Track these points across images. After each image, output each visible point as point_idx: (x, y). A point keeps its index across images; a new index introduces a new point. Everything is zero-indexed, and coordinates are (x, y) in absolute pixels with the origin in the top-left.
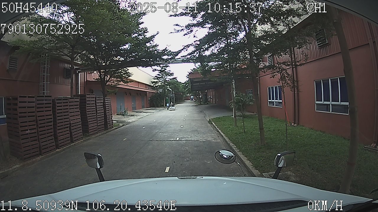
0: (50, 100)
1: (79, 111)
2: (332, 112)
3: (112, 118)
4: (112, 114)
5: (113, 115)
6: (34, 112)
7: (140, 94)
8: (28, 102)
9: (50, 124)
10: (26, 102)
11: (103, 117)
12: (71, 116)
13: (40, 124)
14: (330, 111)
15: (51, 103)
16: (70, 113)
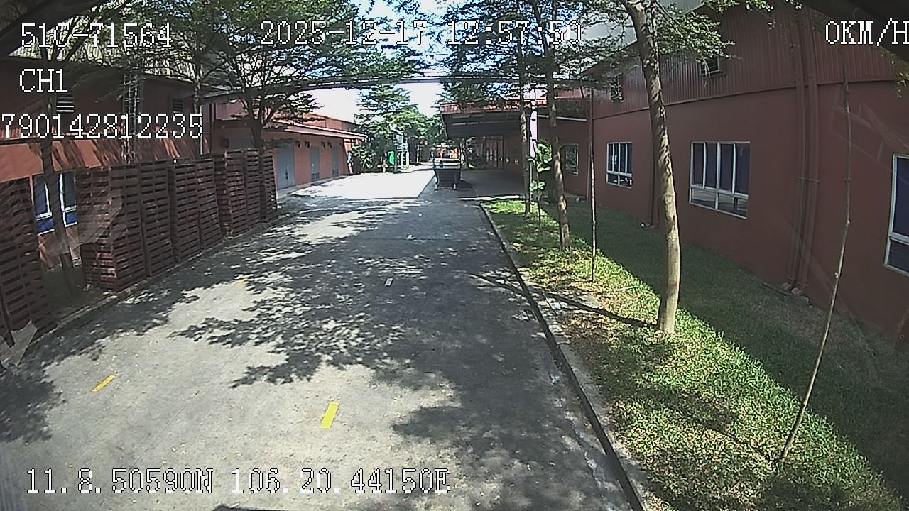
0: (164, 169)
1: (213, 187)
2: (718, 209)
3: (275, 198)
4: (275, 190)
5: (276, 192)
6: (136, 195)
7: (329, 143)
8: (127, 177)
9: (164, 215)
10: (123, 178)
11: (257, 197)
12: (200, 198)
13: (148, 216)
14: (714, 208)
15: (165, 176)
16: (199, 191)
